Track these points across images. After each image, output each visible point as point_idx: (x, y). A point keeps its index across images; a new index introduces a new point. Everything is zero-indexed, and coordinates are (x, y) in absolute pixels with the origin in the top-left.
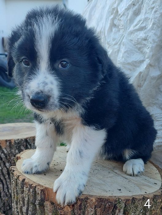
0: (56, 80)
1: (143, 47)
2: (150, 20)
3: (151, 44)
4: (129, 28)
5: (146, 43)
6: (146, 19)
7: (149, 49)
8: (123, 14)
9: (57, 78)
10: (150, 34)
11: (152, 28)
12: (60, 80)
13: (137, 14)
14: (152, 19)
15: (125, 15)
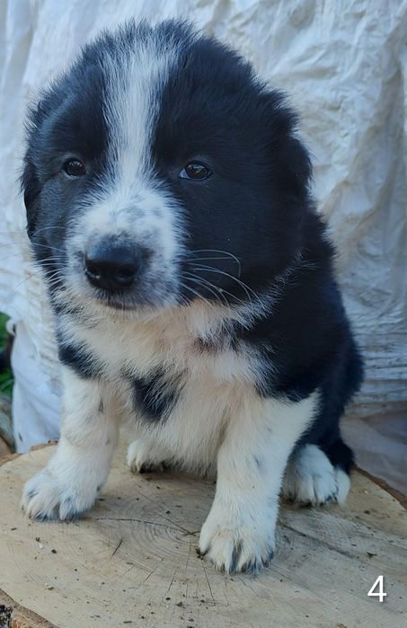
0: (171, 205)
1: (326, 129)
2: (352, 51)
3: (354, 125)
4: (276, 63)
5: (337, 120)
6: (337, 47)
7: (349, 137)
8: (254, 18)
9: (173, 200)
10: (352, 94)
11: (358, 78)
12: (181, 210)
13: (301, 22)
14: (357, 51)
15: (261, 21)
